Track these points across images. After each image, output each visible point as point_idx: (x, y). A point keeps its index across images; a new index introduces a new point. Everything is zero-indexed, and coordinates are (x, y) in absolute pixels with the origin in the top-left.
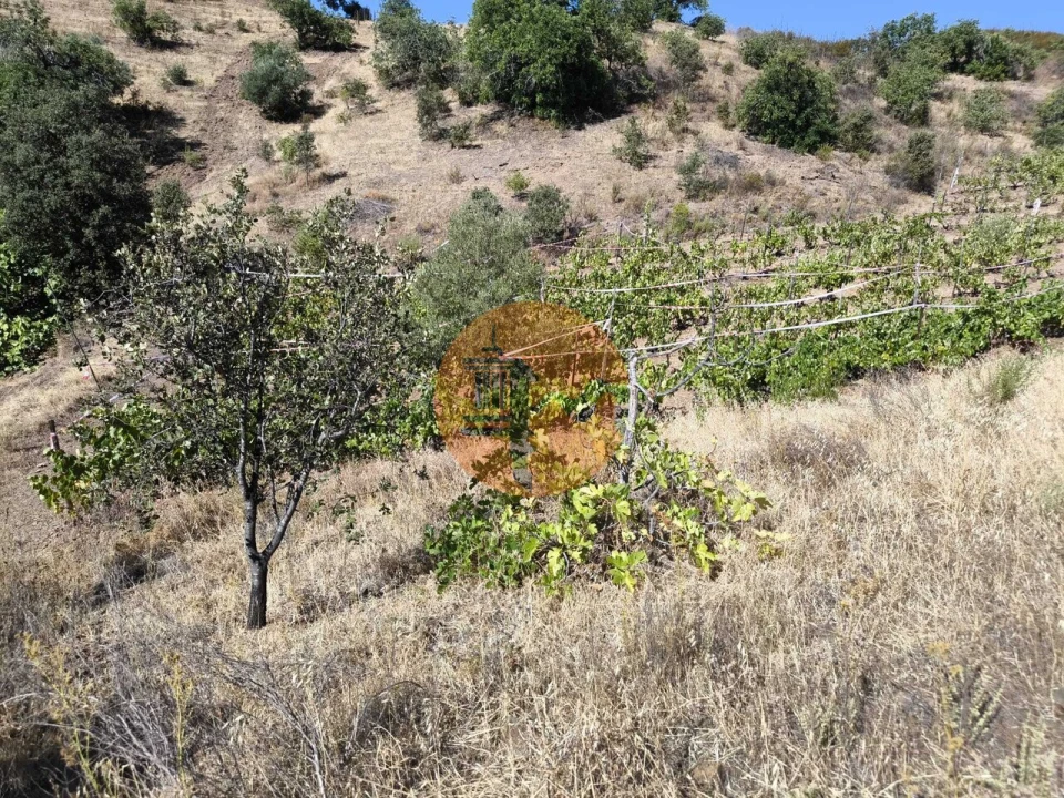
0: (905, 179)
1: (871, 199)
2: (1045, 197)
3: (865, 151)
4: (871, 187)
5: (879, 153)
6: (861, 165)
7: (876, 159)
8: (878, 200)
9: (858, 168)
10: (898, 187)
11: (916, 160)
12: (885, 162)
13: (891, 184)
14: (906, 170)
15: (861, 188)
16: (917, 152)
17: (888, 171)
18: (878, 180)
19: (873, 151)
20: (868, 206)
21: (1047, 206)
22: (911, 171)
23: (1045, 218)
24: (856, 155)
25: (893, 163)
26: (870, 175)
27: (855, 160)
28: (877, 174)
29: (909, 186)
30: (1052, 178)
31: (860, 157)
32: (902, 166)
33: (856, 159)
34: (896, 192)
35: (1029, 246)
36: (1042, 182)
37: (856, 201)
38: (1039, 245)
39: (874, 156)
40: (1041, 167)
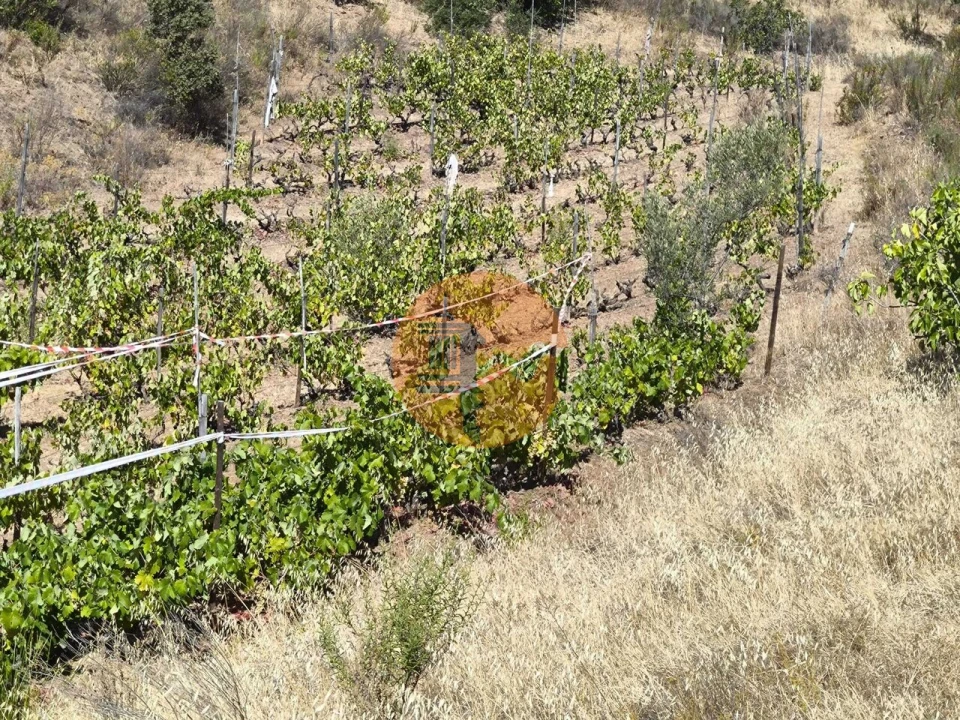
0: (154, 102)
1: (77, 153)
2: (468, 150)
3: (45, 27)
4: (72, 122)
5: (82, 33)
6: (41, 62)
7: (76, 50)
8: (96, 157)
9: (32, 70)
10: (139, 121)
11: (175, 55)
12: (101, 59)
13: (123, 114)
14: (154, 80)
15: (47, 124)
16: (174, 35)
17: (111, 79)
18: (91, 103)
19: (67, 27)
20: (69, 171)
21: (474, 170)
22: (166, 83)
23: (472, 198)
24: (23, 35)
25: (120, 60)
26: (68, 89)
27: (20, 49)
28: (85, 87)
29: (168, 120)
30: (477, 104)
31: (36, 41)
32: (143, 69)
33: (26, 47)
34: (136, 135)
35: (448, 269)
36: (457, 115)
37: (38, 158)
38: (469, 267)
39: (71, 39)
40: (452, 80)
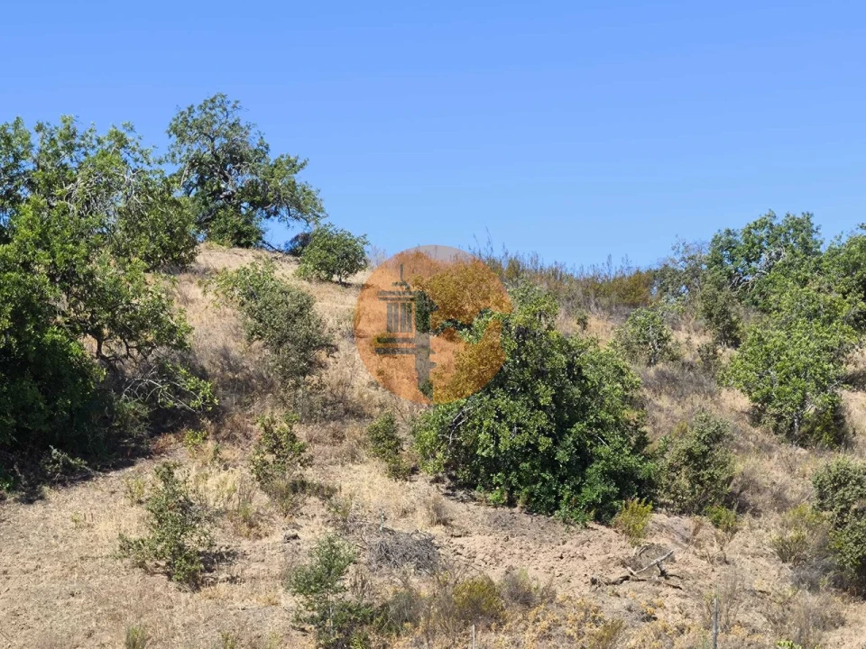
0: (826, 570)
1: (760, 621)
3: (723, 511)
4: (754, 593)
5: (756, 513)
6: (722, 542)
7: (752, 528)
8: (778, 623)
9: (715, 550)
10: (814, 587)
11: (841, 525)
12: (774, 535)
13: (798, 583)
14: (824, 551)
15: (732, 597)
16: (839, 507)
17: (785, 552)
18: (770, 575)
19: (742, 509)
20: (755, 638)
22: (836, 552)
24: (706, 521)
25: (791, 534)
26: (748, 564)
27: (703, 532)
28: (762, 561)
29: (840, 585)
31: (716, 524)
32: (813, 541)
33: (708, 530)
34: (812, 600)
37: (727, 628)
39: (746, 519)
